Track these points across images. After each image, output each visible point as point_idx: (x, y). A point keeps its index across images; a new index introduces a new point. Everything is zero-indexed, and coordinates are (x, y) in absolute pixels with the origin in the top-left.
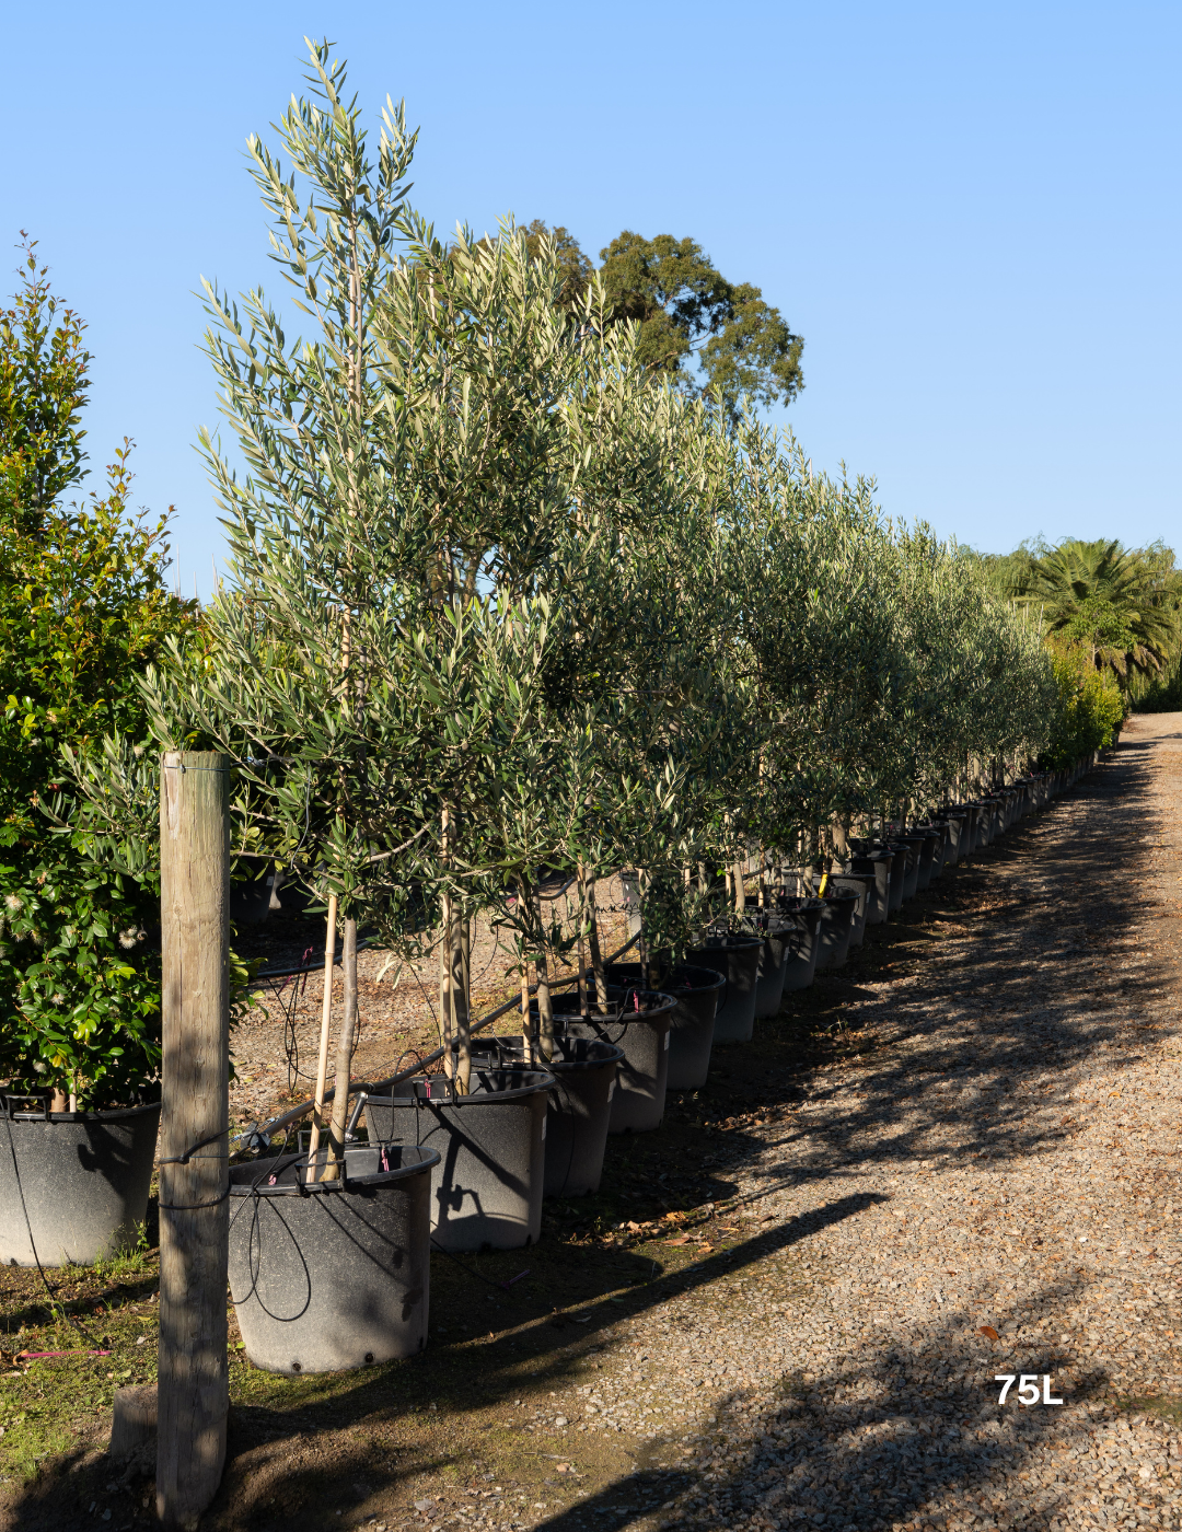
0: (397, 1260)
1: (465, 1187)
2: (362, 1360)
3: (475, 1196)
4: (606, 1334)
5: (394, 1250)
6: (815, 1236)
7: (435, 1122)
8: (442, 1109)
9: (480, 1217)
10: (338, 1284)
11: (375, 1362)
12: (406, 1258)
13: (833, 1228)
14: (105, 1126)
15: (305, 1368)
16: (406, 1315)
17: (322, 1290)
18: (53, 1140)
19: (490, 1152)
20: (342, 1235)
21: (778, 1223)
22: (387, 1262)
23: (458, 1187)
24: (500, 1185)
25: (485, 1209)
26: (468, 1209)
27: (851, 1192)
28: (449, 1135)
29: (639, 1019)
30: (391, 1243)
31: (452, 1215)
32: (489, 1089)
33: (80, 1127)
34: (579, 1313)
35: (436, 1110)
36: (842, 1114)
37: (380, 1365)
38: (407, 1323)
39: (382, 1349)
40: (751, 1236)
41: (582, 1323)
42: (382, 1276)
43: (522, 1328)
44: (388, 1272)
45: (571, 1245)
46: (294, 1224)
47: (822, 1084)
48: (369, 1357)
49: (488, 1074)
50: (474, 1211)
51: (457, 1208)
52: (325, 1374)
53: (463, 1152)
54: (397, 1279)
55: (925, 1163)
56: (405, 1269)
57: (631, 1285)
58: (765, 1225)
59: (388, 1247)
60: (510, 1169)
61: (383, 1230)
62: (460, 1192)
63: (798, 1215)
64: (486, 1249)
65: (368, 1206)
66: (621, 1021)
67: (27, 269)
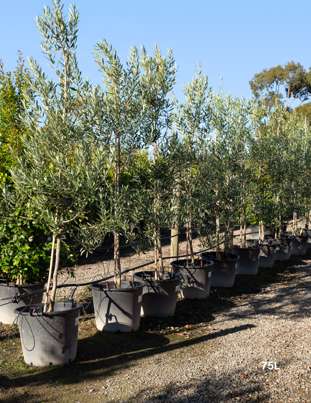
0: (60, 336)
1: (113, 314)
2: (49, 364)
3: (115, 317)
4: (133, 362)
5: (59, 334)
6: (223, 337)
7: (105, 295)
8: (107, 292)
9: (117, 323)
10: (42, 343)
11: (53, 365)
12: (63, 336)
13: (230, 335)
14: (24, 289)
15: (33, 365)
16: (63, 352)
17: (38, 344)
18: (10, 292)
19: (120, 305)
20: (43, 328)
21: (216, 331)
22: (57, 337)
23: (111, 314)
24: (123, 314)
25: (118, 321)
26: (113, 320)
27: (246, 323)
28: (108, 299)
29: (200, 268)
30: (58, 332)
31: (109, 322)
32: (132, 286)
33: (17, 288)
34: (130, 355)
35: (105, 292)
36: (266, 299)
37: (54, 366)
38: (63, 355)
39: (55, 362)
40: (205, 334)
41: (128, 358)
42: (55, 341)
43: (109, 358)
44: (57, 340)
45: (148, 333)
46: (31, 324)
47: (268, 289)
48: (51, 364)
49: (132, 282)
50: (115, 321)
51: (111, 320)
52: (37, 367)
53: (112, 304)
54: (60, 342)
55: (276, 316)
56: (63, 339)
57: (154, 347)
58: (212, 332)
59: (57, 333)
60: (126, 310)
61: (55, 328)
62: (111, 316)
63: (224, 329)
64: (118, 332)
65: (51, 321)
66: (194, 268)
67: (19, 61)
